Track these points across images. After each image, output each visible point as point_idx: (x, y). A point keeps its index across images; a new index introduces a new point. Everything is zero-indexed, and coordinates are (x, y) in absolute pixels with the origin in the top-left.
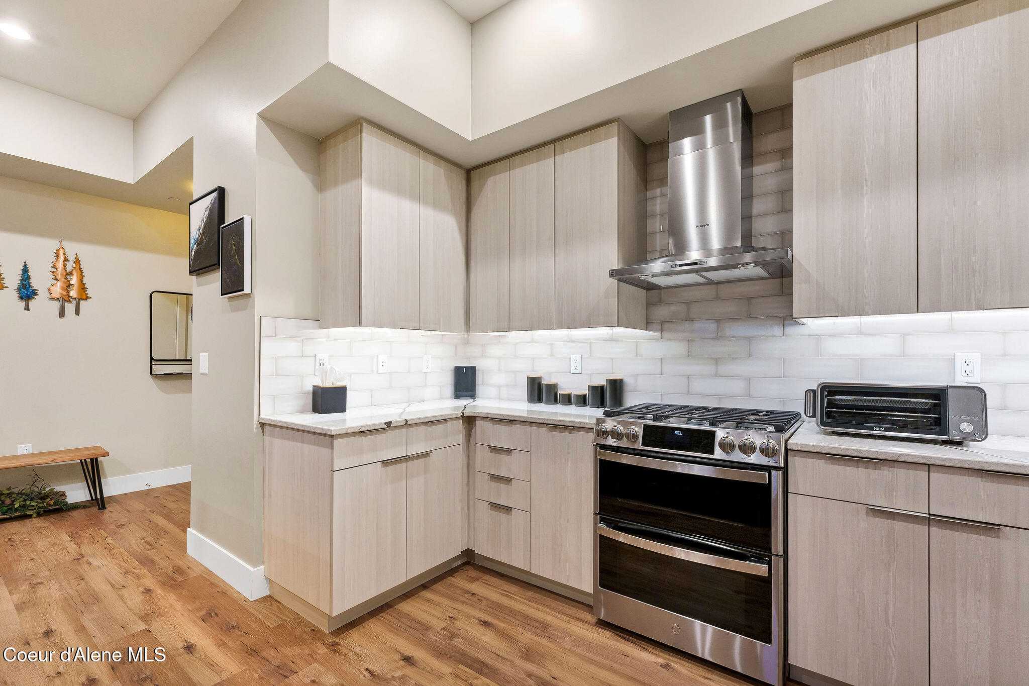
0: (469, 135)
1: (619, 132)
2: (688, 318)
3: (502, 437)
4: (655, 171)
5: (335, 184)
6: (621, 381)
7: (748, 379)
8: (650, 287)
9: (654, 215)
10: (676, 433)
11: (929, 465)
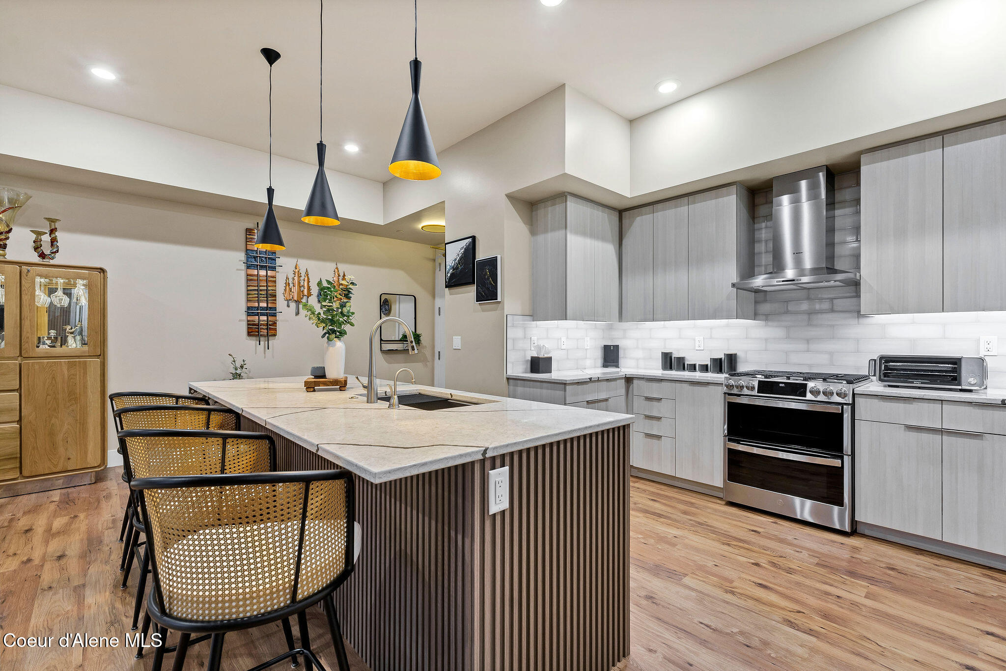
0: (628, 195)
1: (737, 192)
2: (787, 312)
3: (654, 390)
4: (762, 210)
5: (546, 231)
6: (736, 355)
7: (831, 354)
8: (757, 291)
9: (760, 241)
10: (781, 385)
11: (942, 400)
